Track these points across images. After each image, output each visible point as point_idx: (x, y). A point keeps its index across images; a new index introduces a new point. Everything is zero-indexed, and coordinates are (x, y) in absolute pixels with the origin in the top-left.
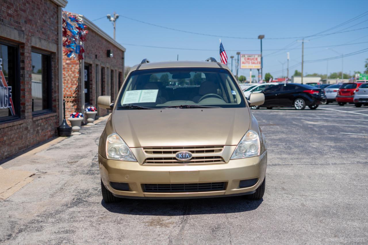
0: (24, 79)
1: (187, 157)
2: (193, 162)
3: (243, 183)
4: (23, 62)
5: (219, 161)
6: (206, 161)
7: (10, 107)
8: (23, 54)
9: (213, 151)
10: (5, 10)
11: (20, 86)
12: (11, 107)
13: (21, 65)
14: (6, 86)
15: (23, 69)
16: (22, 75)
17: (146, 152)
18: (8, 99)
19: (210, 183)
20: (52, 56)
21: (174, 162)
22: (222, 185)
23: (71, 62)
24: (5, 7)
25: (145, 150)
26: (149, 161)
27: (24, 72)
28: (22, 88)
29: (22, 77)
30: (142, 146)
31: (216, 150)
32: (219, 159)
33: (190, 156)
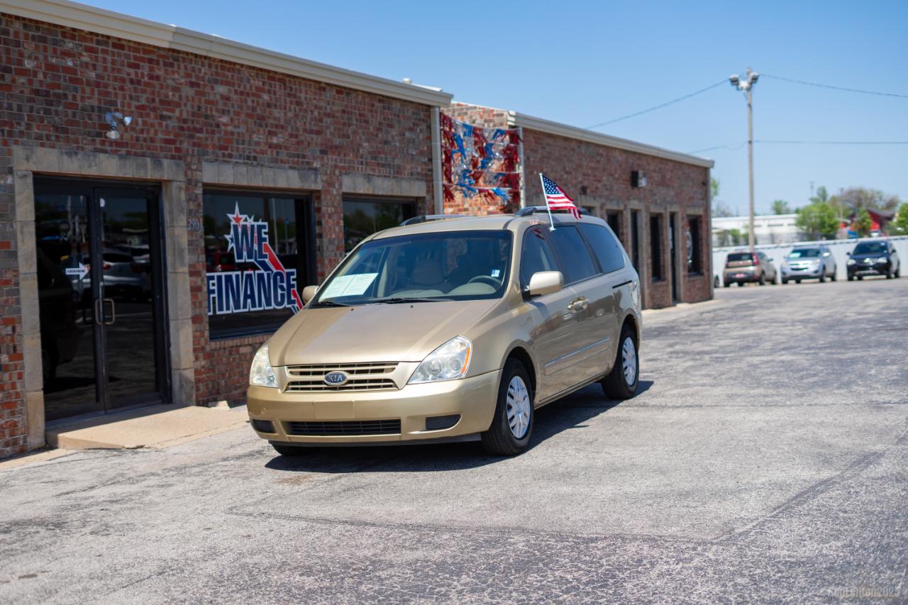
0: (322, 255)
1: (340, 381)
2: (351, 388)
3: (432, 422)
4: (320, 223)
5: (390, 386)
6: (370, 387)
7: (293, 307)
8: (319, 210)
9: (381, 371)
10: (261, 140)
11: (316, 268)
12: (296, 305)
13: (317, 230)
14: (277, 267)
15: (320, 236)
16: (319, 247)
17: (291, 373)
18: (285, 292)
19: (378, 422)
20: (420, 205)
21: (326, 389)
22: (394, 425)
23: (497, 209)
24: (263, 135)
25: (289, 370)
26: (294, 386)
27: (322, 242)
28: (319, 270)
29: (319, 251)
30: (286, 364)
31: (387, 369)
32: (389, 384)
33: (344, 378)
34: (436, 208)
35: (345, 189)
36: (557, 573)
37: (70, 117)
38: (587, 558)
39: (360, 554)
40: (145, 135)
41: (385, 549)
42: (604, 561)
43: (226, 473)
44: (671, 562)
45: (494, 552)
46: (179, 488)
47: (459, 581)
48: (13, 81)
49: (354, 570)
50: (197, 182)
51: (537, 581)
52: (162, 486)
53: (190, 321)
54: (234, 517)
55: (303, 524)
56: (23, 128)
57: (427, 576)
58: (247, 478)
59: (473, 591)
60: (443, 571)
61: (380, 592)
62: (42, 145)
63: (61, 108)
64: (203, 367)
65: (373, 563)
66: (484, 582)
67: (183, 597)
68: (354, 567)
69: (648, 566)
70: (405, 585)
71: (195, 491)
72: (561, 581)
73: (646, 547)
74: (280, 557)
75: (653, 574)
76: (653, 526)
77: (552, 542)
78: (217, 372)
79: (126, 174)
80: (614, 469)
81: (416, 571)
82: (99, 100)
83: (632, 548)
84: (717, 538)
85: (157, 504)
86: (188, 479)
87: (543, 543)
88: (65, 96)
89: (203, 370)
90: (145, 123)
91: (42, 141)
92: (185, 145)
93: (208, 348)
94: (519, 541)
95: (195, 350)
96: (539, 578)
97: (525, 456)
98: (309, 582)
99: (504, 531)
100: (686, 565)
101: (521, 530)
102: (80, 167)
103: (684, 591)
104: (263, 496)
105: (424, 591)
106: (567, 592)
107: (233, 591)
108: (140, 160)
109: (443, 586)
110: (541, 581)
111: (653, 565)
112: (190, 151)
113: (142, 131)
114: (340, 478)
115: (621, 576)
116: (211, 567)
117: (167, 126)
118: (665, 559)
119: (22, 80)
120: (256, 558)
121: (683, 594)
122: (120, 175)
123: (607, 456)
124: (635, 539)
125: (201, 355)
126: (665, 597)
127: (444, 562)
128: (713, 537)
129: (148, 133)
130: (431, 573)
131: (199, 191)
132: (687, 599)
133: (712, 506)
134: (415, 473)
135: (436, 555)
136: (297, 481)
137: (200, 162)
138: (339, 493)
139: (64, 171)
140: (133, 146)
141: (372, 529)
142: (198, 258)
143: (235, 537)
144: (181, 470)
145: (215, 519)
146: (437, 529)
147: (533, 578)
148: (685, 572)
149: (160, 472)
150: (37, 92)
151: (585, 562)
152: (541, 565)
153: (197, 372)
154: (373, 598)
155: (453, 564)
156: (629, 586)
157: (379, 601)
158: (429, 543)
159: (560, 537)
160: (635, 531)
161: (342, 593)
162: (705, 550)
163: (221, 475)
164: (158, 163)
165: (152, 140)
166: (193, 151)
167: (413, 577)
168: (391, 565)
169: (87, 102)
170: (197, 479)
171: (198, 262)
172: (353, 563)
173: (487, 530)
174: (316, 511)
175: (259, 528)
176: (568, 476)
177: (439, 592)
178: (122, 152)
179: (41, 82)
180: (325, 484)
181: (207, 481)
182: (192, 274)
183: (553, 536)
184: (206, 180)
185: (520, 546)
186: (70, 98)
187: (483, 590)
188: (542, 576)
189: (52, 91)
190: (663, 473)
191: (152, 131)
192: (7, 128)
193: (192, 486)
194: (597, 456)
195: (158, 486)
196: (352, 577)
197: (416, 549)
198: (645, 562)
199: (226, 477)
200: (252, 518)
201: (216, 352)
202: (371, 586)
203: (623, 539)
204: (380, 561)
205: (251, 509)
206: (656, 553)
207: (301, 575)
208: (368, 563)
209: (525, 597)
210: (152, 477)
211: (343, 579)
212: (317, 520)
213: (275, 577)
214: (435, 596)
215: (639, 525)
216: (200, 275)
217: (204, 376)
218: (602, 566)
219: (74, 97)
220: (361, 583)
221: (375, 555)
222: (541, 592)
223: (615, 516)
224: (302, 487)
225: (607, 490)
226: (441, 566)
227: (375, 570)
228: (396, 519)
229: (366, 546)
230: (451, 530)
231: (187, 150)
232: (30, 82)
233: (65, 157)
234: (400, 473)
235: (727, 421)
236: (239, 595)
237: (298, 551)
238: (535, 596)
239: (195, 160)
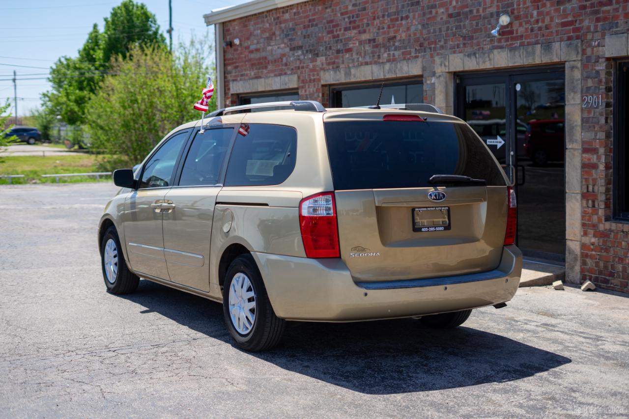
37: (475, 27)
40: (540, 24)
48: (437, 13)
50: (598, 58)
53: (579, 197)
56: (442, 43)
62: (454, 52)
63: (467, 22)
64: (593, 244)
78: (612, 252)
79: (515, 63)
82: (498, 6)
88: (471, 11)
89: (592, 247)
90: (539, 14)
91: (454, 50)
92: (586, 23)
93: (601, 227)
95: (584, 225)
102: (478, 63)
108: (530, 48)
112: (592, 29)
113: (537, 21)
117: (564, 10)
119: (442, 10)
122: (511, 65)
125: (591, 232)
129: (543, 21)
131: (601, 67)
137: (603, 36)
139: (467, 69)
140: (527, 37)
142: (596, 136)
150: (450, 16)
153: (583, 246)
164: (547, 47)
165: (547, 27)
166: (596, 27)
169: (489, 11)
171: (595, 139)
178: (516, 44)
179: (455, 7)
182: (585, 151)
184: (607, 55)
186: (475, 11)
189: (461, 11)
191: (547, 19)
192: (433, 46)
201: (612, 234)
216: (598, 153)
217: (594, 253)
219: (478, 11)
231: (588, 28)
232: (447, 9)
233: (466, 59)
239: (598, 35)
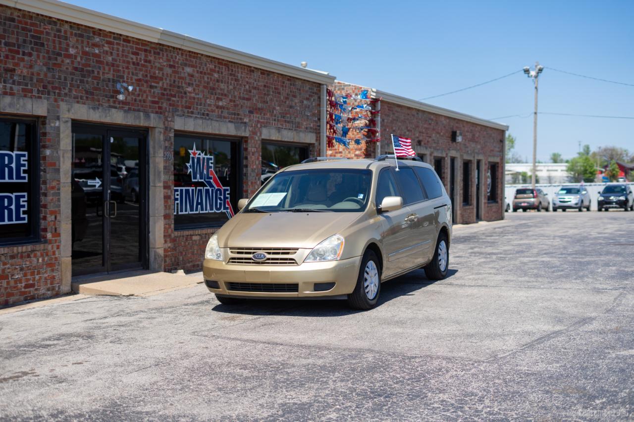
0: (247, 179)
3: (318, 286)
4: (246, 158)
5: (293, 263)
6: (280, 263)
7: (227, 212)
8: (246, 149)
9: (288, 253)
10: (212, 103)
11: (243, 187)
12: (229, 211)
13: (245, 162)
14: (218, 185)
15: (246, 166)
16: (245, 173)
17: (232, 252)
18: (222, 202)
21: (253, 263)
22: (294, 287)
24: (213, 100)
25: (230, 250)
26: (233, 260)
27: (247, 171)
28: (244, 189)
29: (245, 176)
30: (229, 246)
31: (292, 252)
32: (292, 262)
33: (265, 257)
34: (321, 151)
35: (263, 137)
36: (391, 374)
37: (95, 85)
38: (409, 367)
39: (275, 359)
40: (140, 98)
41: (290, 358)
42: (419, 369)
43: (188, 313)
44: (458, 371)
45: (354, 361)
46: (160, 320)
47: (333, 376)
48: (63, 61)
49: (272, 367)
50: (171, 129)
51: (380, 377)
52: (149, 318)
53: (163, 218)
54: (196, 337)
55: (239, 343)
56: (67, 91)
57: (315, 372)
58: (201, 316)
59: (342, 381)
60: (324, 370)
61: (288, 380)
62: (78, 102)
63: (90, 79)
64: (169, 247)
65: (282, 364)
66: (349, 377)
67: (172, 377)
68: (272, 366)
69: (445, 372)
70: (303, 376)
71: (170, 322)
72: (393, 378)
73: (444, 362)
74: (227, 359)
75: (447, 376)
76: (450, 352)
77: (389, 358)
78: (178, 251)
79: (127, 122)
80: (428, 320)
81: (308, 370)
82: (114, 75)
83: (436, 363)
84: (487, 359)
85: (148, 328)
86: (164, 315)
87: (384, 358)
88: (93, 71)
89: (169, 249)
90: (140, 90)
91: (78, 100)
92: (164, 105)
93: (173, 236)
94: (370, 357)
95: (165, 236)
96: (381, 376)
97: (374, 310)
98: (246, 373)
99: (360, 351)
100: (466, 372)
101: (370, 351)
102: (100, 117)
103: (464, 385)
104: (213, 327)
105: (313, 380)
106: (397, 383)
107: (201, 376)
108: (136, 113)
109: (324, 378)
110: (382, 377)
111: (447, 371)
112: (168, 109)
113: (139, 95)
114: (259, 318)
115: (428, 376)
116: (186, 363)
117: (154, 92)
118: (455, 369)
119: (68, 61)
120: (213, 359)
121: (463, 387)
122: (124, 123)
123: (425, 312)
124: (438, 358)
125: (168, 240)
126: (453, 388)
127: (325, 366)
128: (485, 358)
129: (142, 96)
130: (317, 371)
131: (172, 135)
132: (465, 389)
133: (487, 342)
134: (306, 317)
135: (320, 362)
136: (233, 319)
137: (173, 116)
138: (259, 327)
139: (90, 119)
140: (133, 105)
141: (281, 347)
142: (169, 178)
143: (199, 347)
144: (159, 310)
145: (185, 337)
146: (320, 348)
147: (376, 376)
148: (466, 376)
149: (146, 310)
150: (76, 69)
151: (408, 369)
152: (382, 369)
153: (165, 250)
154: (284, 382)
155: (330, 367)
156: (433, 381)
157: (287, 384)
158: (316, 355)
159: (394, 355)
160: (439, 354)
161: (265, 379)
162: (479, 365)
163: (185, 313)
164: (147, 116)
165: (144, 101)
166: (169, 109)
167: (306, 373)
168: (293, 366)
169: (106, 76)
170: (170, 315)
171: (169, 180)
172: (271, 364)
173: (350, 350)
174: (246, 336)
175: (212, 344)
176: (401, 323)
177: (322, 381)
178: (125, 108)
179: (79, 62)
180: (251, 322)
181: (176, 316)
182: (165, 187)
183: (389, 355)
184: (177, 128)
185: (370, 359)
186: (96, 72)
187: (348, 381)
188: (382, 375)
189: (85, 69)
190: (459, 324)
191: (145, 95)
192: (57, 91)
193: (167, 319)
194: (419, 312)
195: (147, 318)
196: (271, 371)
197: (308, 358)
198: (443, 370)
199: (188, 315)
200: (207, 338)
201: (178, 238)
202: (282, 376)
203: (431, 357)
204: (287, 363)
205: (206, 333)
206: (450, 365)
207: (241, 369)
208: (280, 364)
209: (372, 385)
210: (141, 313)
211: (265, 372)
212: (247, 341)
213: (225, 370)
214: (320, 383)
215: (442, 351)
216: (170, 189)
217: (170, 253)
218: (418, 371)
219: (98, 73)
220: (276, 374)
221: (283, 360)
222: (382, 383)
223: (428, 346)
224: (236, 322)
225: (424, 331)
226: (323, 368)
227: (284, 368)
228: (295, 342)
229: (278, 356)
230: (328, 349)
231: (166, 108)
232: (73, 62)
233: (91, 111)
234: (297, 317)
235: (502, 295)
236: (204, 378)
237: (237, 357)
238: (378, 385)
239: (170, 115)
